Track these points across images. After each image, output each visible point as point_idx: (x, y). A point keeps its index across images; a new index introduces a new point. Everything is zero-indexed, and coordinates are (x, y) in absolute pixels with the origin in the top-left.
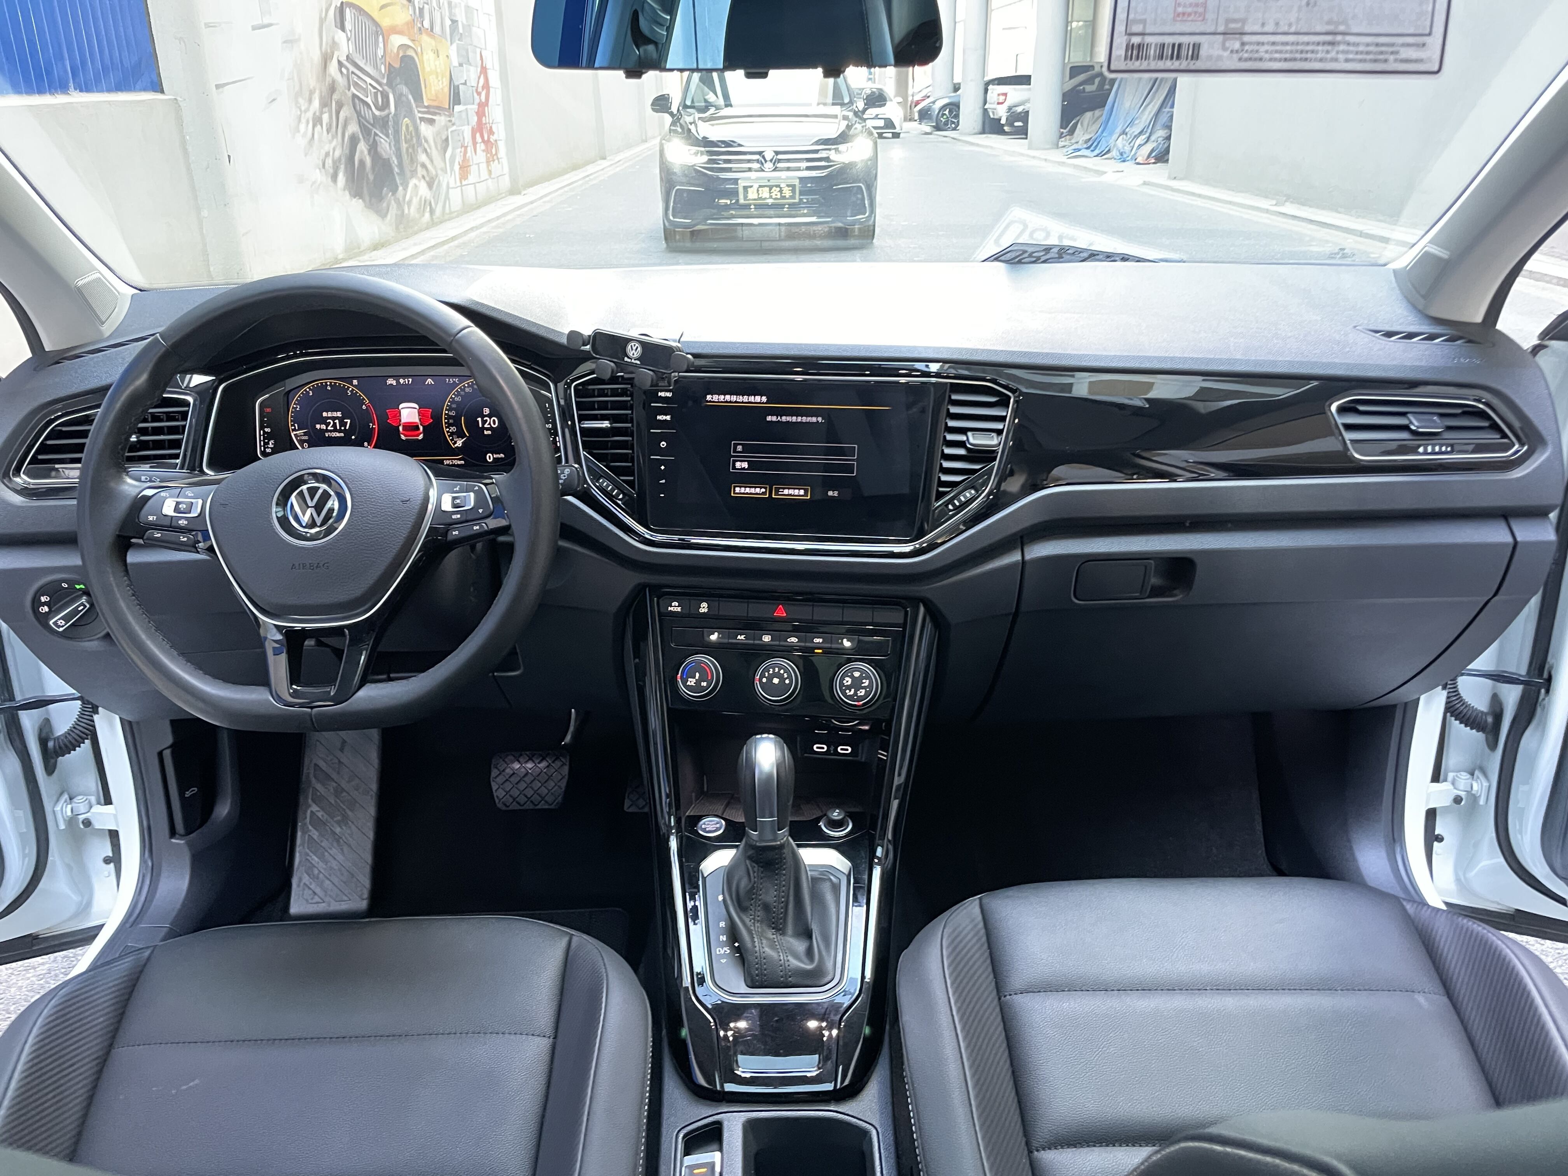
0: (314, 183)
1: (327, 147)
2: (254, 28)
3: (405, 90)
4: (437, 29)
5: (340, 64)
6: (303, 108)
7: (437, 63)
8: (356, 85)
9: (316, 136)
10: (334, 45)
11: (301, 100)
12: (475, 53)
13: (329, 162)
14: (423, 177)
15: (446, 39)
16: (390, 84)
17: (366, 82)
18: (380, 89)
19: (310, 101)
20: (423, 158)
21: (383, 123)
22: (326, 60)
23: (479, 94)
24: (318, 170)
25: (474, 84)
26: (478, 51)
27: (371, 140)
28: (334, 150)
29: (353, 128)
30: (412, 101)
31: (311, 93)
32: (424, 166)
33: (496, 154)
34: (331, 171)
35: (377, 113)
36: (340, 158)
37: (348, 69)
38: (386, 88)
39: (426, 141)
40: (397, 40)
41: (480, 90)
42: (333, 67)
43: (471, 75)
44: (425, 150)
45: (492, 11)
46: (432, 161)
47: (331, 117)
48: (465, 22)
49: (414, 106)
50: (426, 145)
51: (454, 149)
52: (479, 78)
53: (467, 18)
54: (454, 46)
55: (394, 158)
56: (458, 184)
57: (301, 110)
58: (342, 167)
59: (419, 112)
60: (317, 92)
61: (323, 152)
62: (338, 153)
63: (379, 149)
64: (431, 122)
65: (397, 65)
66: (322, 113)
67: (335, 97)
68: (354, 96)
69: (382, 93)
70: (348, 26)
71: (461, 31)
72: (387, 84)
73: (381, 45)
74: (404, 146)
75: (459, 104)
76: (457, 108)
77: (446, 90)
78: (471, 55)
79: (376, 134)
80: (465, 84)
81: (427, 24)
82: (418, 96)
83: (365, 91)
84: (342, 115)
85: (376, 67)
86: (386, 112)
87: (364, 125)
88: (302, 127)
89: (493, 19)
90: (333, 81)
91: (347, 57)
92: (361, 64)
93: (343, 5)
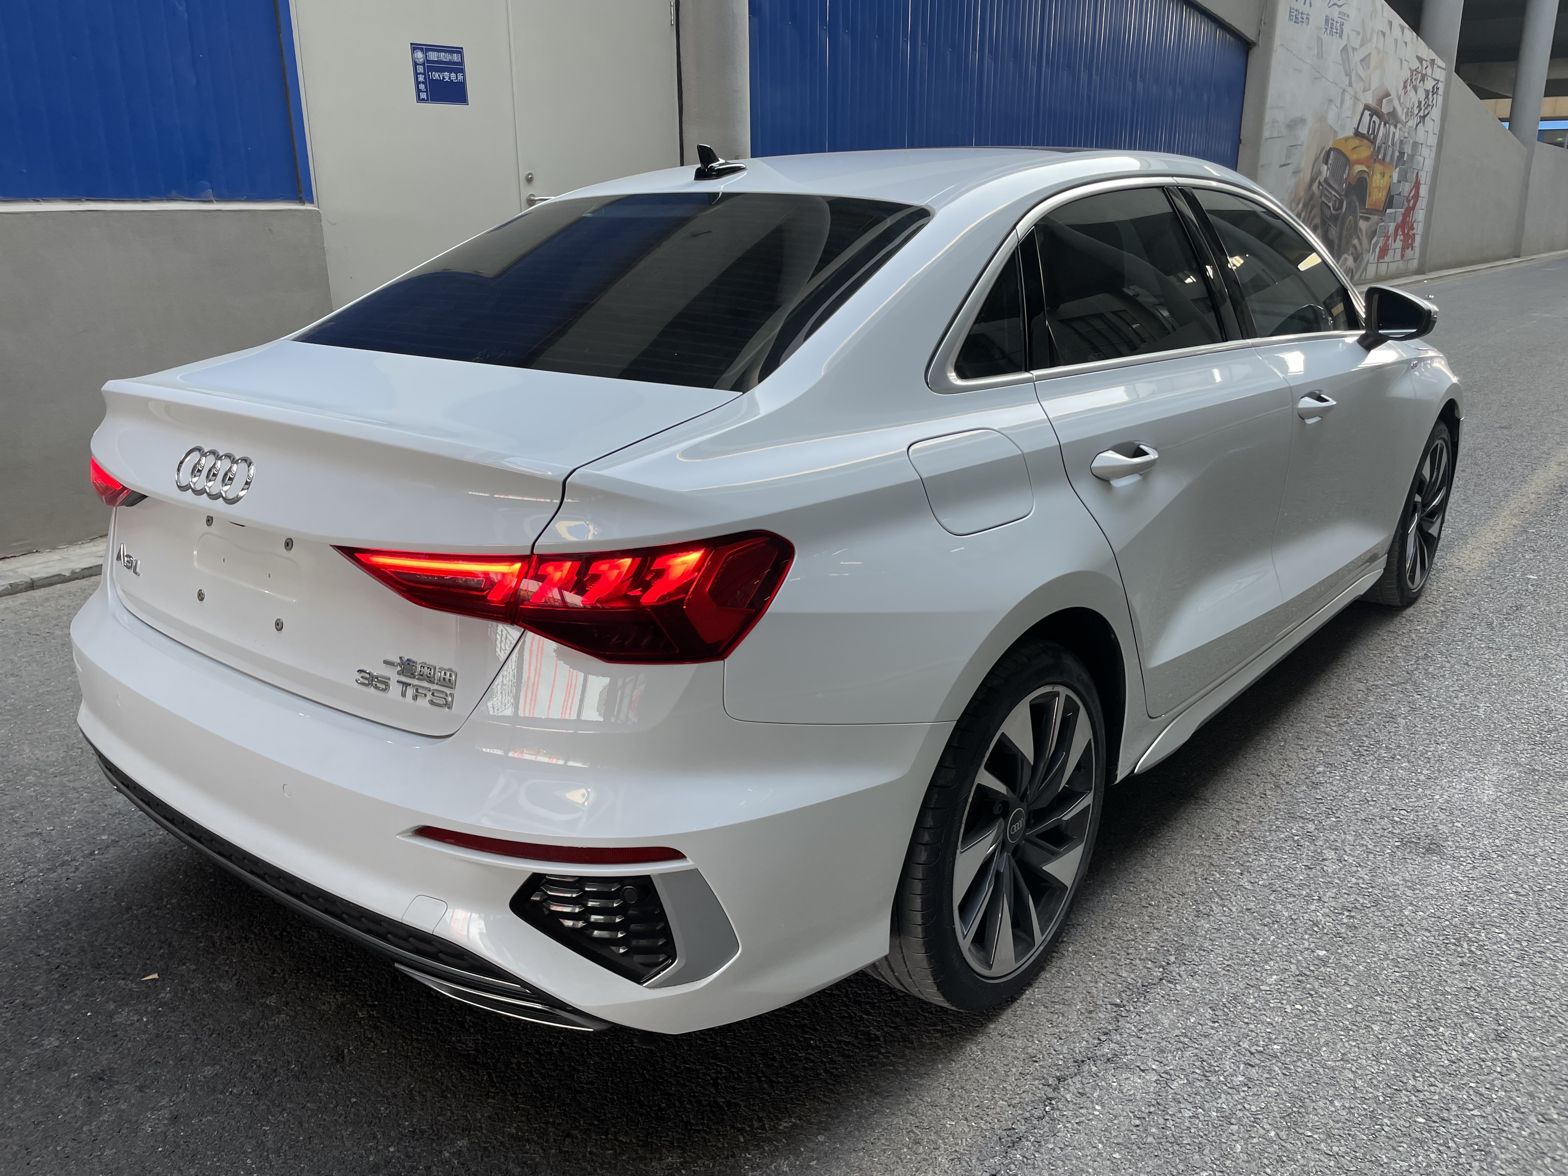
2: (1281, 166)
3: (1354, 198)
4: (1388, 159)
5: (1320, 183)
7: (1382, 181)
8: (1326, 196)
10: (1319, 173)
12: (1413, 173)
14: (1352, 254)
15: (1393, 165)
16: (1347, 195)
17: (1331, 194)
18: (1339, 198)
19: (1298, 204)
20: (1356, 242)
21: (1335, 218)
22: (1312, 181)
23: (1409, 201)
25: (1406, 194)
26: (1416, 171)
27: (1326, 228)
29: (1317, 221)
30: (1358, 205)
32: (1354, 246)
33: (1412, 244)
35: (1333, 212)
37: (1323, 186)
38: (1343, 197)
39: (1361, 231)
40: (1358, 168)
41: (1410, 198)
42: (1315, 186)
43: (1406, 188)
44: (1358, 237)
45: (1435, 144)
46: (1361, 244)
47: (1306, 214)
48: (1410, 153)
49: (1358, 208)
50: (1359, 233)
51: (1379, 237)
52: (1411, 191)
53: (1412, 150)
54: (1398, 169)
55: (1336, 240)
56: (1376, 261)
59: (1361, 212)
60: (1303, 200)
63: (1329, 233)
64: (1367, 219)
65: (1353, 183)
66: (1302, 211)
67: (1312, 202)
68: (1323, 202)
69: (1340, 200)
70: (1330, 162)
71: (1405, 159)
72: (1345, 195)
73: (1347, 172)
74: (1345, 233)
75: (1391, 208)
76: (1388, 211)
77: (1384, 199)
78: (1409, 175)
79: (1329, 225)
80: (1399, 194)
81: (1380, 157)
82: (1363, 202)
83: (1329, 200)
84: (1313, 213)
85: (1341, 185)
86: (1339, 212)
87: (1323, 219)
89: (1434, 149)
90: (1313, 193)
91: (1325, 179)
92: (1332, 183)
93: (1330, 149)
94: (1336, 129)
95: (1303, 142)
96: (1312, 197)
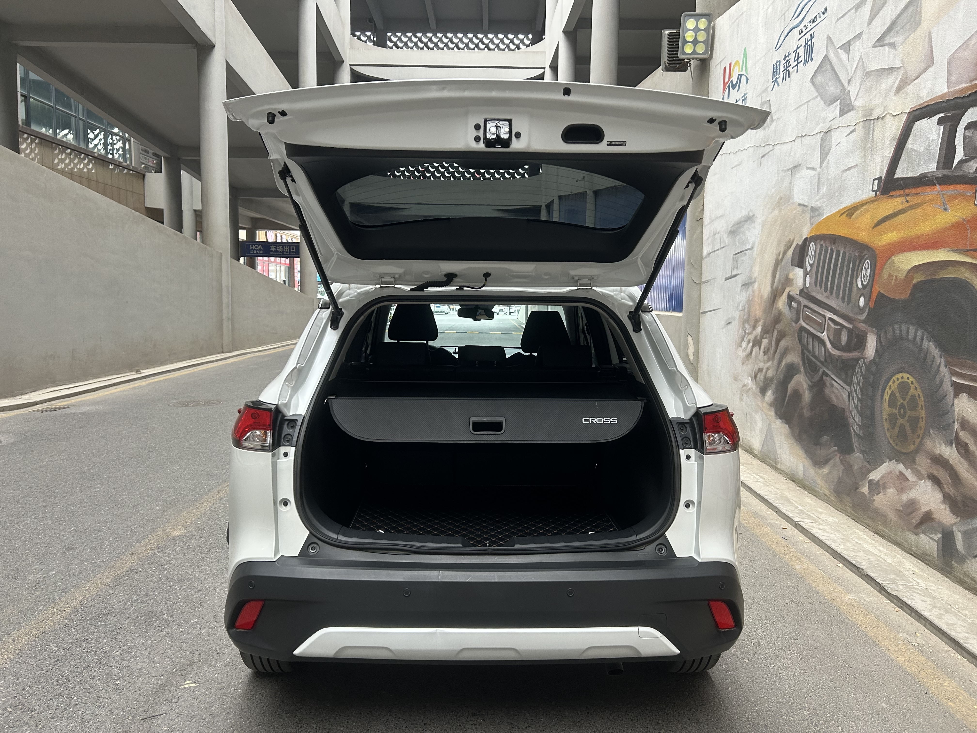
0: (745, 385)
1: (761, 365)
2: (726, 279)
3: (912, 333)
5: (791, 298)
6: (747, 331)
8: (808, 319)
9: (754, 353)
10: (787, 281)
11: (747, 326)
13: (761, 377)
16: (873, 321)
17: (824, 317)
18: (850, 326)
19: (754, 327)
21: (844, 366)
22: (775, 295)
24: (750, 378)
27: (817, 378)
28: (768, 369)
29: (793, 358)
30: (935, 352)
31: (757, 321)
32: (941, 461)
34: (762, 384)
35: (835, 352)
36: (772, 379)
37: (799, 303)
38: (861, 325)
40: (913, 259)
42: (782, 303)
44: (958, 442)
47: (770, 343)
49: (941, 361)
50: (963, 434)
55: (855, 413)
57: (745, 333)
58: (774, 386)
59: (953, 373)
60: (762, 321)
61: (756, 367)
62: (770, 373)
63: (827, 391)
65: (900, 296)
66: (762, 337)
68: (802, 329)
69: (849, 331)
70: (809, 261)
72: (864, 322)
73: (866, 272)
74: (886, 409)
79: (826, 374)
83: (821, 327)
84: (783, 343)
85: (848, 299)
86: (855, 354)
87: (809, 359)
88: (744, 344)
90: (780, 313)
91: (801, 291)
92: (821, 297)
93: (806, 241)
94: (818, 204)
95: (753, 244)
96: (777, 319)
